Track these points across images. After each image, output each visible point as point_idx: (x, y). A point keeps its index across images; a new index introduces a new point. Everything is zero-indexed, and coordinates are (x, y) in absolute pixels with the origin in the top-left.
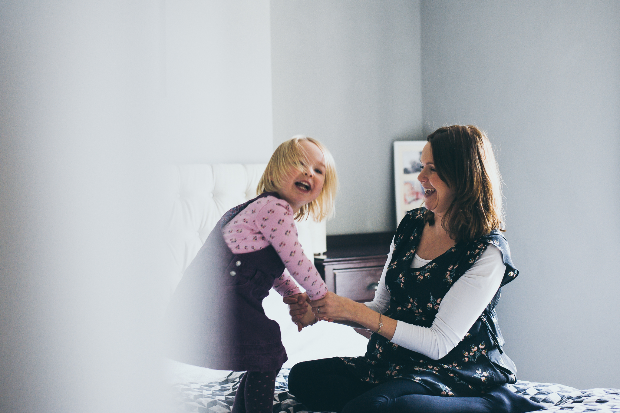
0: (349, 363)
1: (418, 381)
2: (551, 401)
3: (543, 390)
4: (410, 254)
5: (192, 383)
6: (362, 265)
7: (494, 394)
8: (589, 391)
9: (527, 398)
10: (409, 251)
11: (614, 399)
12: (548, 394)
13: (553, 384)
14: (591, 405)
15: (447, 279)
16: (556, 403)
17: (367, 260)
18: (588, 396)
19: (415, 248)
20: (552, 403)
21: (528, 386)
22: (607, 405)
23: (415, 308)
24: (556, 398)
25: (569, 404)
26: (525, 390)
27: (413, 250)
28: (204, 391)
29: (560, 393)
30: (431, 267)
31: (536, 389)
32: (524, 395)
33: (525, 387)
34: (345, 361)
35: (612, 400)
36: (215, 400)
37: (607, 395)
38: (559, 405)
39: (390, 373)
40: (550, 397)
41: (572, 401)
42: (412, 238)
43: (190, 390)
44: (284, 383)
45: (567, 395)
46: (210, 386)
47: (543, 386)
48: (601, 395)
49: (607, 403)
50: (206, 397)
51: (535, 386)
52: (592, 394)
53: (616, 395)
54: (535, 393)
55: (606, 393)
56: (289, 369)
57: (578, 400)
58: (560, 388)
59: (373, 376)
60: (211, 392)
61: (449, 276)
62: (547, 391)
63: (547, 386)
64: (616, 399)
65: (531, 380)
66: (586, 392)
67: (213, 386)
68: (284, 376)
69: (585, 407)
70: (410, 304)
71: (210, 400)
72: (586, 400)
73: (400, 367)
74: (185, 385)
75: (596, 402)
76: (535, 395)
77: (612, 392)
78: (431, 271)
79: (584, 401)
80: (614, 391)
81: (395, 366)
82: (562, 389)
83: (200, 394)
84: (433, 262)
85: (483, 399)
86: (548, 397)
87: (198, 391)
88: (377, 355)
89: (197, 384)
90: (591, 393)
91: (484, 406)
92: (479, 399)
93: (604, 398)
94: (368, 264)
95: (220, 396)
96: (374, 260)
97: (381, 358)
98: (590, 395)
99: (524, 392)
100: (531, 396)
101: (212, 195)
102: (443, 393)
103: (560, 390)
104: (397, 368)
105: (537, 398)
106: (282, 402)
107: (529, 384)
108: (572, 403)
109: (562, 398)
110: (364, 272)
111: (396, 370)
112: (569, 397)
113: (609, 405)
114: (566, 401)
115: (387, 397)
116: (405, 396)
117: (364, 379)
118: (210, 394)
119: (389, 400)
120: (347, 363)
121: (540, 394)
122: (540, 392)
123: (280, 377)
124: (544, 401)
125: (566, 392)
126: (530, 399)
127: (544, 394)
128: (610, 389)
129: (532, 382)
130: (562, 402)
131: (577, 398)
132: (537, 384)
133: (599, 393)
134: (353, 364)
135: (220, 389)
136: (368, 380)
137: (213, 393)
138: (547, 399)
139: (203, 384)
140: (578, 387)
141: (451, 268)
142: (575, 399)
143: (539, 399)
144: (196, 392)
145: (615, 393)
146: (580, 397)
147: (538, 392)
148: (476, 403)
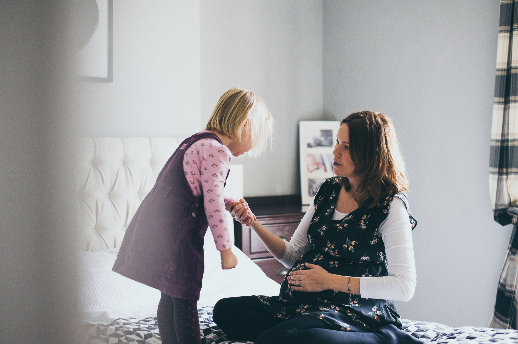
0: (264, 302)
1: (321, 319)
2: (429, 337)
3: (422, 327)
4: (331, 209)
5: (132, 318)
6: (273, 222)
7: (384, 330)
8: (460, 329)
9: (409, 334)
10: (330, 208)
11: (481, 336)
12: (426, 331)
13: (430, 322)
14: (463, 341)
15: (361, 226)
16: (432, 339)
17: (278, 218)
18: (459, 333)
19: (334, 204)
20: (429, 338)
21: (409, 324)
22: (476, 341)
23: (331, 251)
24: (432, 335)
25: (444, 340)
26: (407, 327)
27: (333, 206)
28: (141, 325)
29: (436, 330)
30: (348, 219)
31: (416, 327)
32: (406, 332)
33: (407, 325)
34: (261, 300)
35: (480, 337)
36: (151, 333)
37: (475, 332)
38: (435, 340)
39: (299, 311)
40: (428, 334)
41: (446, 337)
42: (331, 198)
43: (130, 324)
44: (208, 319)
45: (441, 332)
46: (146, 321)
47: (422, 324)
48: (471, 333)
49: (476, 339)
50: (143, 330)
51: (415, 324)
52: (462, 332)
53: (482, 332)
54: (416, 330)
55: (475, 331)
56: (212, 307)
57: (452, 337)
58: (436, 326)
59: (285, 313)
60: (147, 326)
61: (363, 224)
62: (425, 328)
63: (425, 324)
64: (483, 335)
65: (412, 319)
66: (457, 330)
67: (149, 321)
68: (207, 313)
69: (457, 342)
70: (327, 248)
71: (146, 333)
72: (458, 336)
73: (308, 306)
74: (125, 320)
75: (467, 338)
76: (415, 332)
77: (479, 329)
78: (349, 222)
79: (457, 337)
80: (481, 329)
81: (303, 305)
82: (437, 327)
83: (139, 328)
84: (349, 215)
85: (374, 334)
86: (426, 334)
87: (137, 325)
88: (289, 294)
89: (135, 319)
90: (462, 330)
91: (375, 340)
92: (371, 334)
93: (473, 335)
94: (278, 221)
95: (155, 329)
96: (283, 218)
97: (292, 296)
98: (461, 333)
99: (406, 330)
100: (412, 333)
101: (150, 163)
102: (342, 328)
103: (436, 328)
104: (306, 307)
105: (417, 334)
106: (206, 337)
107: (410, 322)
108: (447, 339)
109: (437, 334)
110: (274, 228)
111: (304, 308)
112: (444, 334)
113: (477, 341)
114: (441, 337)
115: (295, 329)
116: (310, 329)
117: (277, 316)
118: (147, 328)
119: (296, 332)
120: (262, 302)
121: (419, 331)
122: (419, 329)
123: (205, 314)
124: (423, 336)
125: (441, 329)
126: (411, 335)
127: (422, 331)
128: (477, 327)
129: (412, 321)
130: (438, 338)
131: (450, 335)
132: (417, 322)
133: (468, 330)
134: (268, 303)
135: (155, 323)
136: (280, 316)
137: (149, 326)
138: (425, 335)
139: (141, 319)
140: (450, 325)
141: (364, 217)
142: (449, 336)
143: (418, 335)
144: (135, 326)
145: (481, 330)
146: (452, 334)
147: (418, 329)
148: (368, 337)
